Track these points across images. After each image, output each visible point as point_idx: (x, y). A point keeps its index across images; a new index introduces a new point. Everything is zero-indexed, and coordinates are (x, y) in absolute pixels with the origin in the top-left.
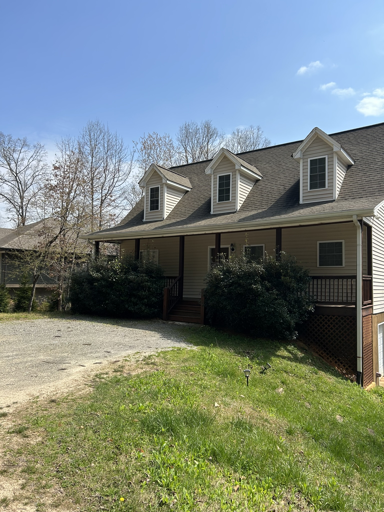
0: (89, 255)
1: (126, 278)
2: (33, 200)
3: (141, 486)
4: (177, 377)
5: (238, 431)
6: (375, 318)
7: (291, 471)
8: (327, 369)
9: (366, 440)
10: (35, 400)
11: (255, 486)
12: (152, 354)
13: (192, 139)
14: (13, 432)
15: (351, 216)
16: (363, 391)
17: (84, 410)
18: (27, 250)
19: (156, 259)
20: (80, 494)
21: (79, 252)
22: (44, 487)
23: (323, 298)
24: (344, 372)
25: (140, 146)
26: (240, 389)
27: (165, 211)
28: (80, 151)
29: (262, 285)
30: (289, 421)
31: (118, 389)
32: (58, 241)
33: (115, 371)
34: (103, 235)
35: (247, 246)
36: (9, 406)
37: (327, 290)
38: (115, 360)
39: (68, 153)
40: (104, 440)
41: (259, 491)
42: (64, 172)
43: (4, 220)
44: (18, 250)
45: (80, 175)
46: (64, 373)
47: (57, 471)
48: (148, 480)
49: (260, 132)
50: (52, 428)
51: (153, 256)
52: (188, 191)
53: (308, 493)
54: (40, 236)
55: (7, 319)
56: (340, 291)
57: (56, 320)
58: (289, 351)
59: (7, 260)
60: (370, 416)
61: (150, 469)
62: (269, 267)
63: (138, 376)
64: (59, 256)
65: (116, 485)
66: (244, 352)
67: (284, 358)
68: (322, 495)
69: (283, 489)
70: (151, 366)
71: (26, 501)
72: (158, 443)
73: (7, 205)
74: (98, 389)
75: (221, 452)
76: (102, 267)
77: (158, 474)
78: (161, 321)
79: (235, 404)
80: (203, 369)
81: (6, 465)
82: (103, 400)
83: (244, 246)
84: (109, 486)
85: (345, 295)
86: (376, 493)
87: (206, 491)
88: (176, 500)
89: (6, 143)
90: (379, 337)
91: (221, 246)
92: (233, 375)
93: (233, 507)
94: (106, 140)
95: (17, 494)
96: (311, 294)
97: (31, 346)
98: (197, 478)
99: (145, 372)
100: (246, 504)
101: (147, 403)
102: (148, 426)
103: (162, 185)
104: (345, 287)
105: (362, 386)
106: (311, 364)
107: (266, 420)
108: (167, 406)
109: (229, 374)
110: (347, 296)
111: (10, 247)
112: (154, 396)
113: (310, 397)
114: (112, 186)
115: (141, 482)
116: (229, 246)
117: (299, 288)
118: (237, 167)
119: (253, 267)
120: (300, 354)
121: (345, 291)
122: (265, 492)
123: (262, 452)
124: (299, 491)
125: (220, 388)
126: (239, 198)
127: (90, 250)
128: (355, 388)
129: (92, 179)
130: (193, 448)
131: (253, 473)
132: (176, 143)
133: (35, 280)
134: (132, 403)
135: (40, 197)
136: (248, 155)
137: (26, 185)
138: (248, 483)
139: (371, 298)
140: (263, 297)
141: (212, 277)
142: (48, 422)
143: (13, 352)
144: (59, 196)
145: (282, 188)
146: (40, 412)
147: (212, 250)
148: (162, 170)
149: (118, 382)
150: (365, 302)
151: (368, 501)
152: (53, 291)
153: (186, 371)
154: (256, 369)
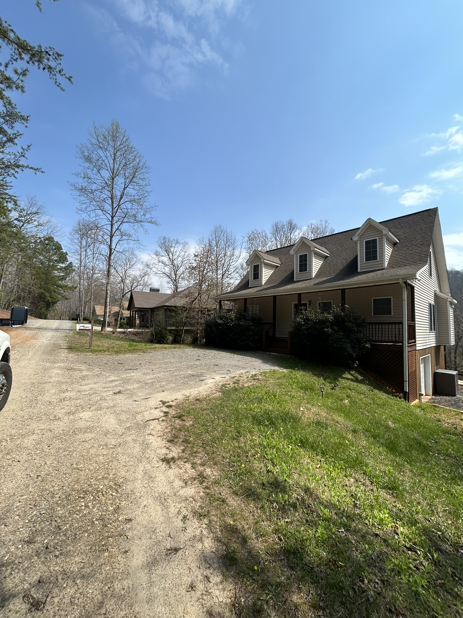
0: (216, 309)
1: (239, 324)
2: (182, 276)
3: (255, 458)
4: (274, 389)
5: (318, 428)
6: (418, 354)
7: (357, 458)
8: (380, 389)
9: (414, 442)
10: (187, 398)
11: (331, 466)
12: (257, 373)
13: (280, 232)
14: (176, 417)
15: (398, 279)
16: (409, 406)
17: (217, 407)
18: (179, 307)
19: (258, 311)
20: (217, 459)
21: (209, 307)
22: (195, 453)
23: (377, 338)
24: (394, 391)
25: (246, 239)
26: (317, 399)
27: (263, 279)
28: (210, 244)
29: (331, 328)
30: (354, 424)
31: (237, 395)
32: (197, 301)
33: (234, 383)
34: (224, 296)
35: (320, 302)
36: (172, 401)
37: (380, 332)
38: (233, 376)
39: (202, 246)
40: (230, 427)
41: (335, 470)
42: (200, 258)
43: (166, 288)
44: (174, 307)
45: (209, 259)
46: (203, 383)
47: (203, 444)
48: (259, 455)
49: (327, 224)
50: (198, 416)
51: (256, 310)
52: (278, 266)
53: (371, 475)
54: (186, 297)
55: (169, 348)
56: (390, 333)
57: (196, 349)
58: (352, 375)
59: (168, 313)
60: (416, 424)
61: (259, 448)
62: (336, 316)
63: (248, 387)
64: (198, 310)
65: (239, 456)
66: (319, 374)
67: (348, 379)
68: (382, 478)
69: (352, 471)
70: (257, 381)
71: (185, 460)
72: (264, 431)
73: (167, 279)
74: (224, 394)
75: (306, 441)
76: (224, 316)
77: (265, 452)
78: (261, 352)
79: (314, 409)
80: (291, 385)
81: (173, 437)
82: (228, 401)
83: (318, 302)
84: (234, 456)
85: (394, 336)
86: (424, 482)
87: (298, 466)
88: (278, 470)
89: (167, 242)
90: (421, 367)
91: (302, 302)
92: (312, 389)
93: (317, 479)
94: (225, 236)
95: (180, 455)
96: (368, 335)
97: (183, 365)
98: (291, 457)
99: (253, 385)
100: (326, 478)
101: (256, 405)
102: (257, 420)
103: (261, 263)
104: (394, 330)
105: (408, 402)
106: (368, 385)
107: (337, 422)
108: (269, 407)
109: (309, 388)
110: (396, 337)
111: (170, 305)
112: (260, 401)
113: (368, 408)
114: (229, 265)
115: (254, 455)
116: (307, 302)
117: (359, 331)
118: (312, 249)
119: (325, 316)
120: (360, 377)
121: (394, 333)
122: (339, 471)
123: (335, 443)
124: (364, 473)
125: (304, 398)
126: (314, 270)
127: (216, 306)
128: (403, 403)
129: (217, 262)
130: (287, 437)
131: (329, 457)
132: (269, 235)
133: (185, 324)
134: (246, 404)
135: (187, 274)
136: (319, 240)
137: (178, 267)
138: (326, 464)
139: (414, 338)
140: (333, 337)
141: (296, 323)
142: (196, 412)
143: (173, 368)
144: (197, 273)
145: (344, 261)
146: (191, 406)
147: (295, 305)
148: (261, 253)
149: (236, 390)
150: (410, 341)
151: (419, 487)
152: (194, 331)
153: (280, 385)
154: (328, 387)
